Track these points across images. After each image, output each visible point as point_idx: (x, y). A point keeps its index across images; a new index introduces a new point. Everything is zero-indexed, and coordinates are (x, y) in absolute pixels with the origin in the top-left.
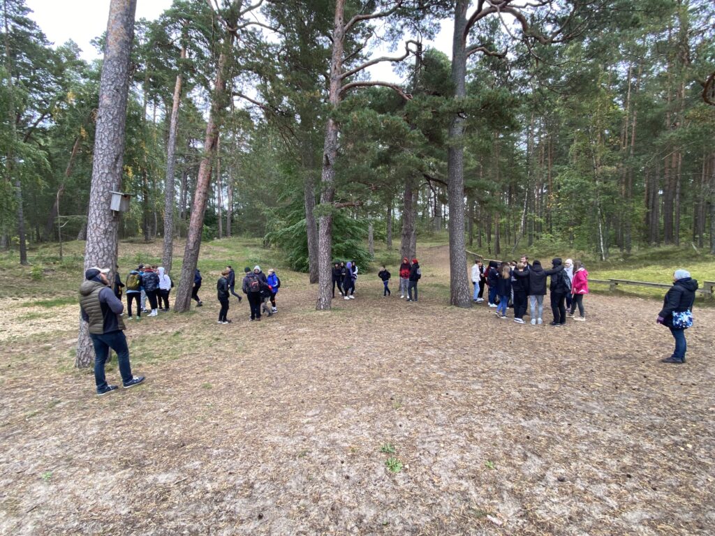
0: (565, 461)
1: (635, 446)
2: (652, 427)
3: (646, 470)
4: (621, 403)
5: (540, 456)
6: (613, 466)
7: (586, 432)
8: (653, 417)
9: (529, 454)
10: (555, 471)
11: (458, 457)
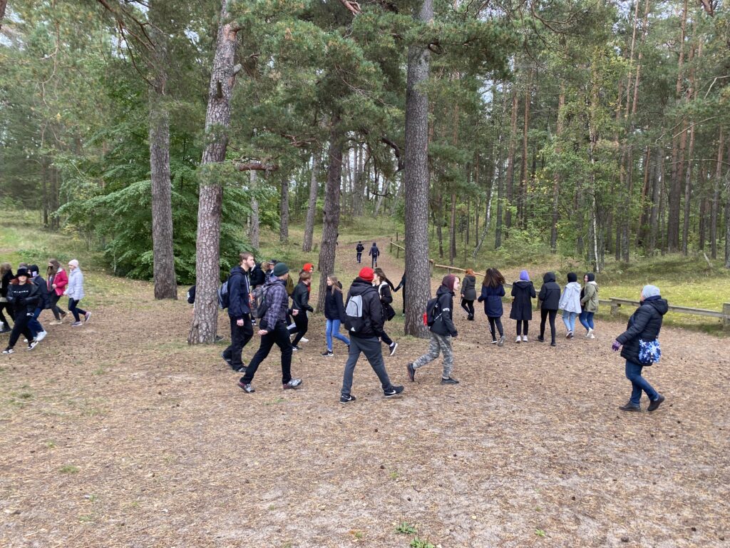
0: (622, 520)
1: (691, 498)
2: (703, 477)
3: (709, 522)
4: (663, 453)
5: (593, 518)
6: (674, 520)
7: (635, 487)
8: (701, 466)
9: (581, 517)
10: (615, 532)
11: (499, 529)
